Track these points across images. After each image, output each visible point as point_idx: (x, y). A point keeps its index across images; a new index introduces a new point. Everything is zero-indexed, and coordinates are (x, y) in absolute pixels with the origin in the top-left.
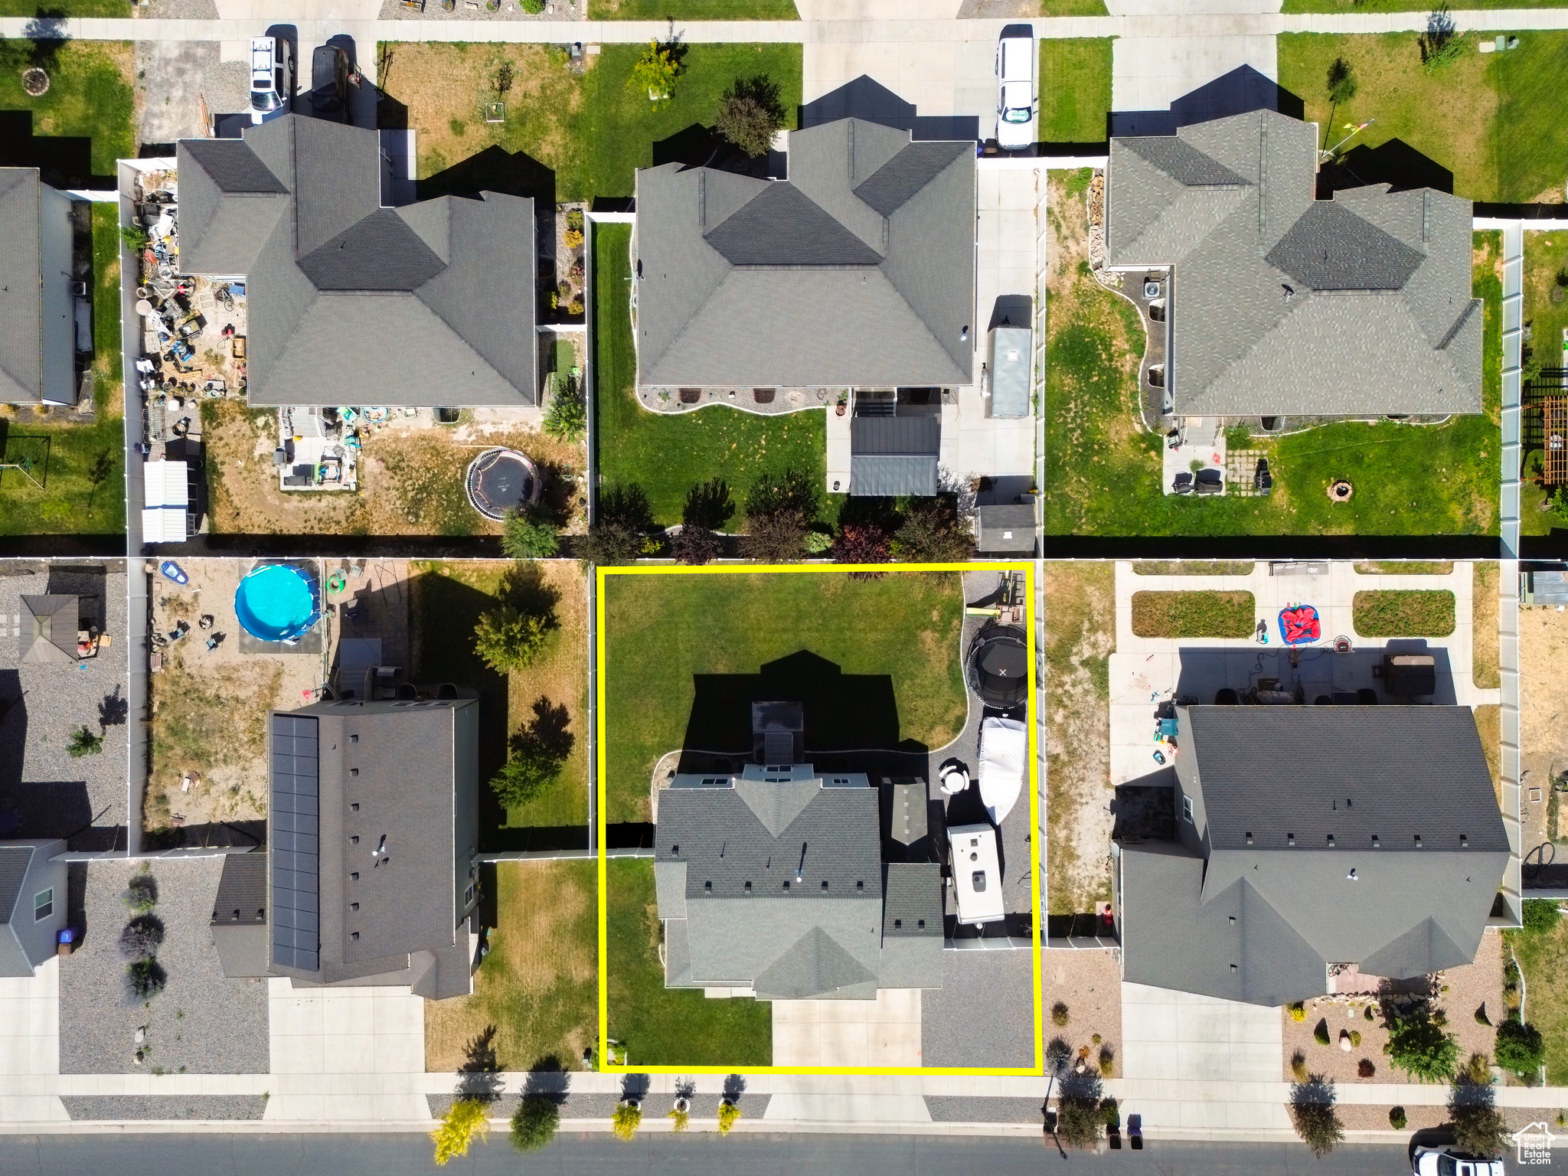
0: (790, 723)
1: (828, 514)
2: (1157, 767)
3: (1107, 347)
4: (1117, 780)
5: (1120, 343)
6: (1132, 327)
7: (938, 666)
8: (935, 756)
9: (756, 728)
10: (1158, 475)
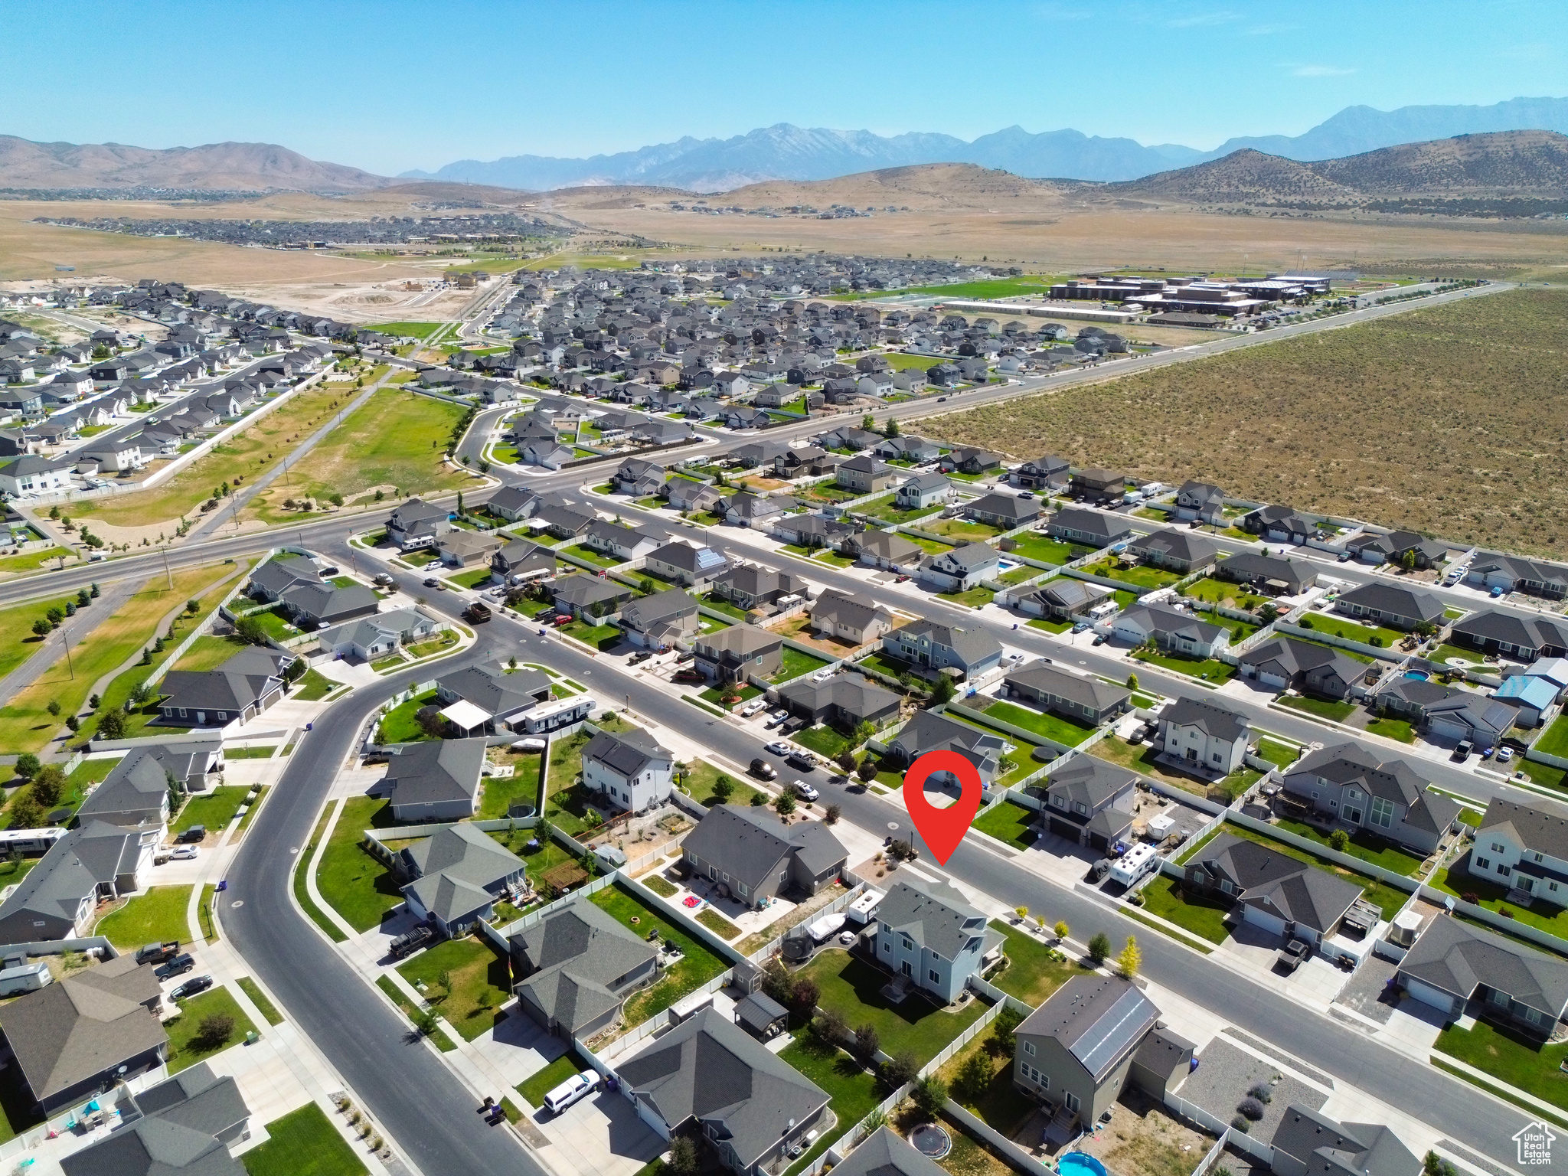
0: (890, 990)
1: (804, 1032)
2: (779, 900)
3: (647, 1004)
4: (795, 906)
5: (642, 1000)
6: (632, 1001)
7: (817, 968)
8: (846, 948)
9: (904, 996)
10: (680, 962)
